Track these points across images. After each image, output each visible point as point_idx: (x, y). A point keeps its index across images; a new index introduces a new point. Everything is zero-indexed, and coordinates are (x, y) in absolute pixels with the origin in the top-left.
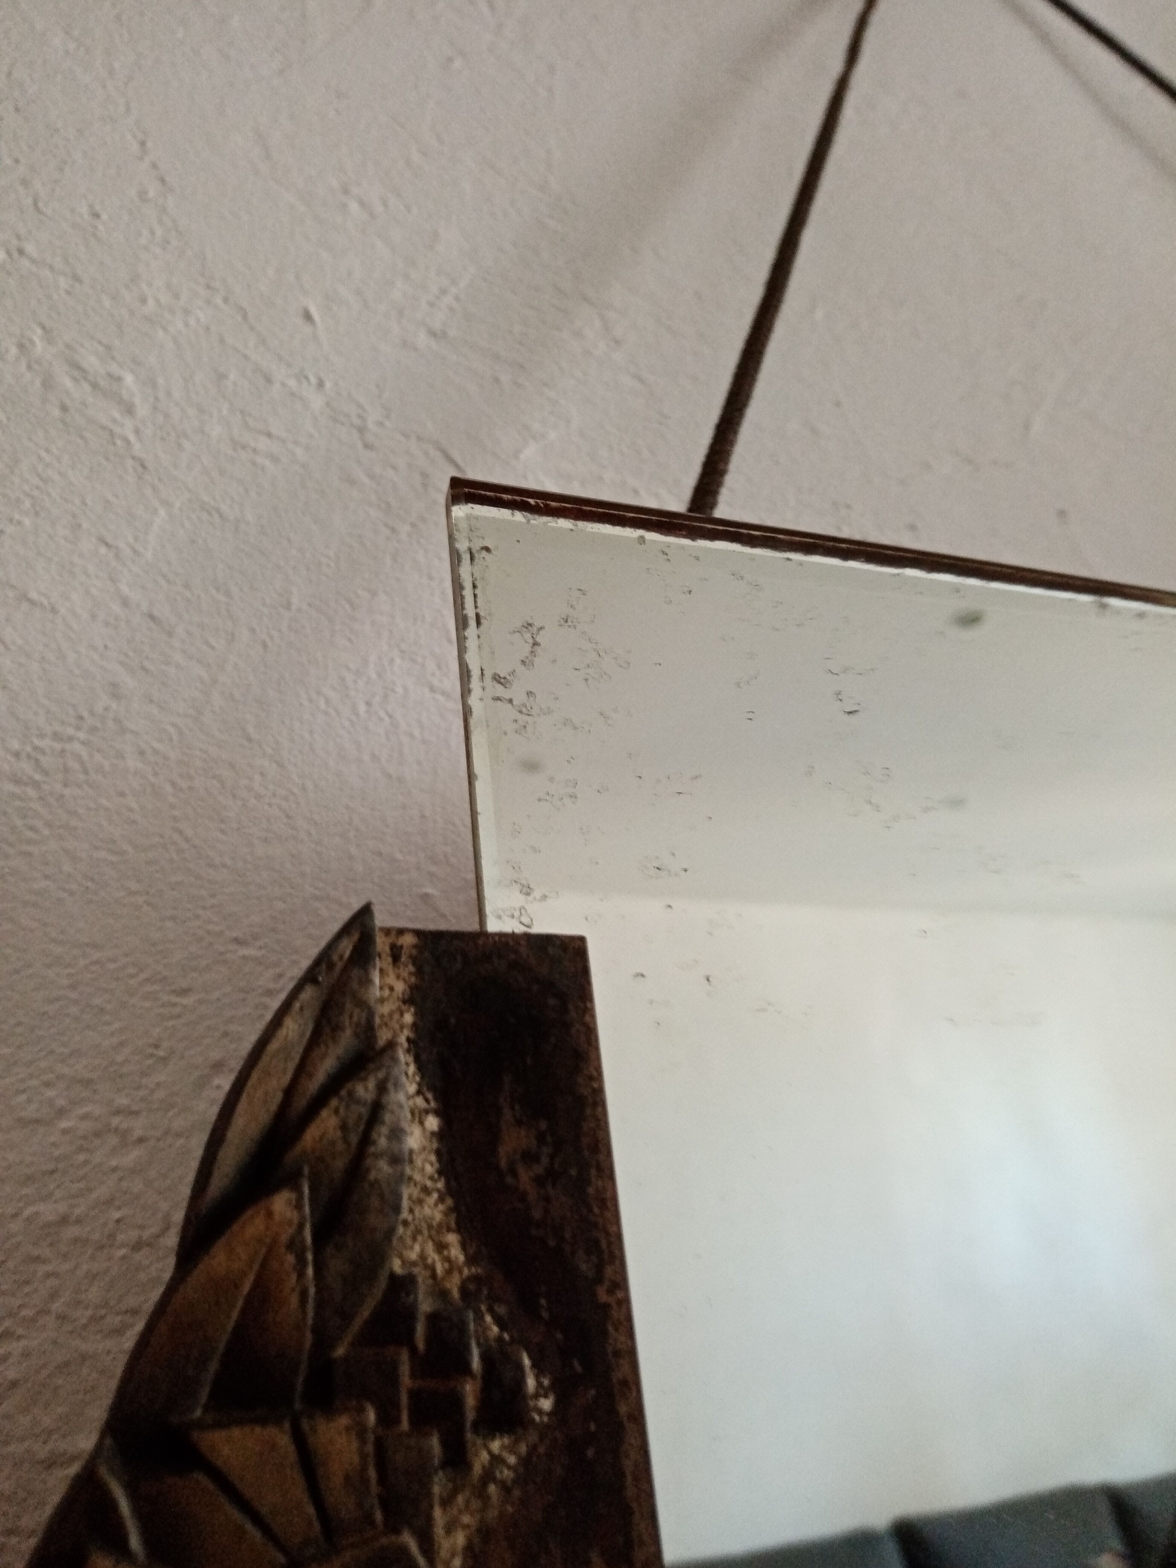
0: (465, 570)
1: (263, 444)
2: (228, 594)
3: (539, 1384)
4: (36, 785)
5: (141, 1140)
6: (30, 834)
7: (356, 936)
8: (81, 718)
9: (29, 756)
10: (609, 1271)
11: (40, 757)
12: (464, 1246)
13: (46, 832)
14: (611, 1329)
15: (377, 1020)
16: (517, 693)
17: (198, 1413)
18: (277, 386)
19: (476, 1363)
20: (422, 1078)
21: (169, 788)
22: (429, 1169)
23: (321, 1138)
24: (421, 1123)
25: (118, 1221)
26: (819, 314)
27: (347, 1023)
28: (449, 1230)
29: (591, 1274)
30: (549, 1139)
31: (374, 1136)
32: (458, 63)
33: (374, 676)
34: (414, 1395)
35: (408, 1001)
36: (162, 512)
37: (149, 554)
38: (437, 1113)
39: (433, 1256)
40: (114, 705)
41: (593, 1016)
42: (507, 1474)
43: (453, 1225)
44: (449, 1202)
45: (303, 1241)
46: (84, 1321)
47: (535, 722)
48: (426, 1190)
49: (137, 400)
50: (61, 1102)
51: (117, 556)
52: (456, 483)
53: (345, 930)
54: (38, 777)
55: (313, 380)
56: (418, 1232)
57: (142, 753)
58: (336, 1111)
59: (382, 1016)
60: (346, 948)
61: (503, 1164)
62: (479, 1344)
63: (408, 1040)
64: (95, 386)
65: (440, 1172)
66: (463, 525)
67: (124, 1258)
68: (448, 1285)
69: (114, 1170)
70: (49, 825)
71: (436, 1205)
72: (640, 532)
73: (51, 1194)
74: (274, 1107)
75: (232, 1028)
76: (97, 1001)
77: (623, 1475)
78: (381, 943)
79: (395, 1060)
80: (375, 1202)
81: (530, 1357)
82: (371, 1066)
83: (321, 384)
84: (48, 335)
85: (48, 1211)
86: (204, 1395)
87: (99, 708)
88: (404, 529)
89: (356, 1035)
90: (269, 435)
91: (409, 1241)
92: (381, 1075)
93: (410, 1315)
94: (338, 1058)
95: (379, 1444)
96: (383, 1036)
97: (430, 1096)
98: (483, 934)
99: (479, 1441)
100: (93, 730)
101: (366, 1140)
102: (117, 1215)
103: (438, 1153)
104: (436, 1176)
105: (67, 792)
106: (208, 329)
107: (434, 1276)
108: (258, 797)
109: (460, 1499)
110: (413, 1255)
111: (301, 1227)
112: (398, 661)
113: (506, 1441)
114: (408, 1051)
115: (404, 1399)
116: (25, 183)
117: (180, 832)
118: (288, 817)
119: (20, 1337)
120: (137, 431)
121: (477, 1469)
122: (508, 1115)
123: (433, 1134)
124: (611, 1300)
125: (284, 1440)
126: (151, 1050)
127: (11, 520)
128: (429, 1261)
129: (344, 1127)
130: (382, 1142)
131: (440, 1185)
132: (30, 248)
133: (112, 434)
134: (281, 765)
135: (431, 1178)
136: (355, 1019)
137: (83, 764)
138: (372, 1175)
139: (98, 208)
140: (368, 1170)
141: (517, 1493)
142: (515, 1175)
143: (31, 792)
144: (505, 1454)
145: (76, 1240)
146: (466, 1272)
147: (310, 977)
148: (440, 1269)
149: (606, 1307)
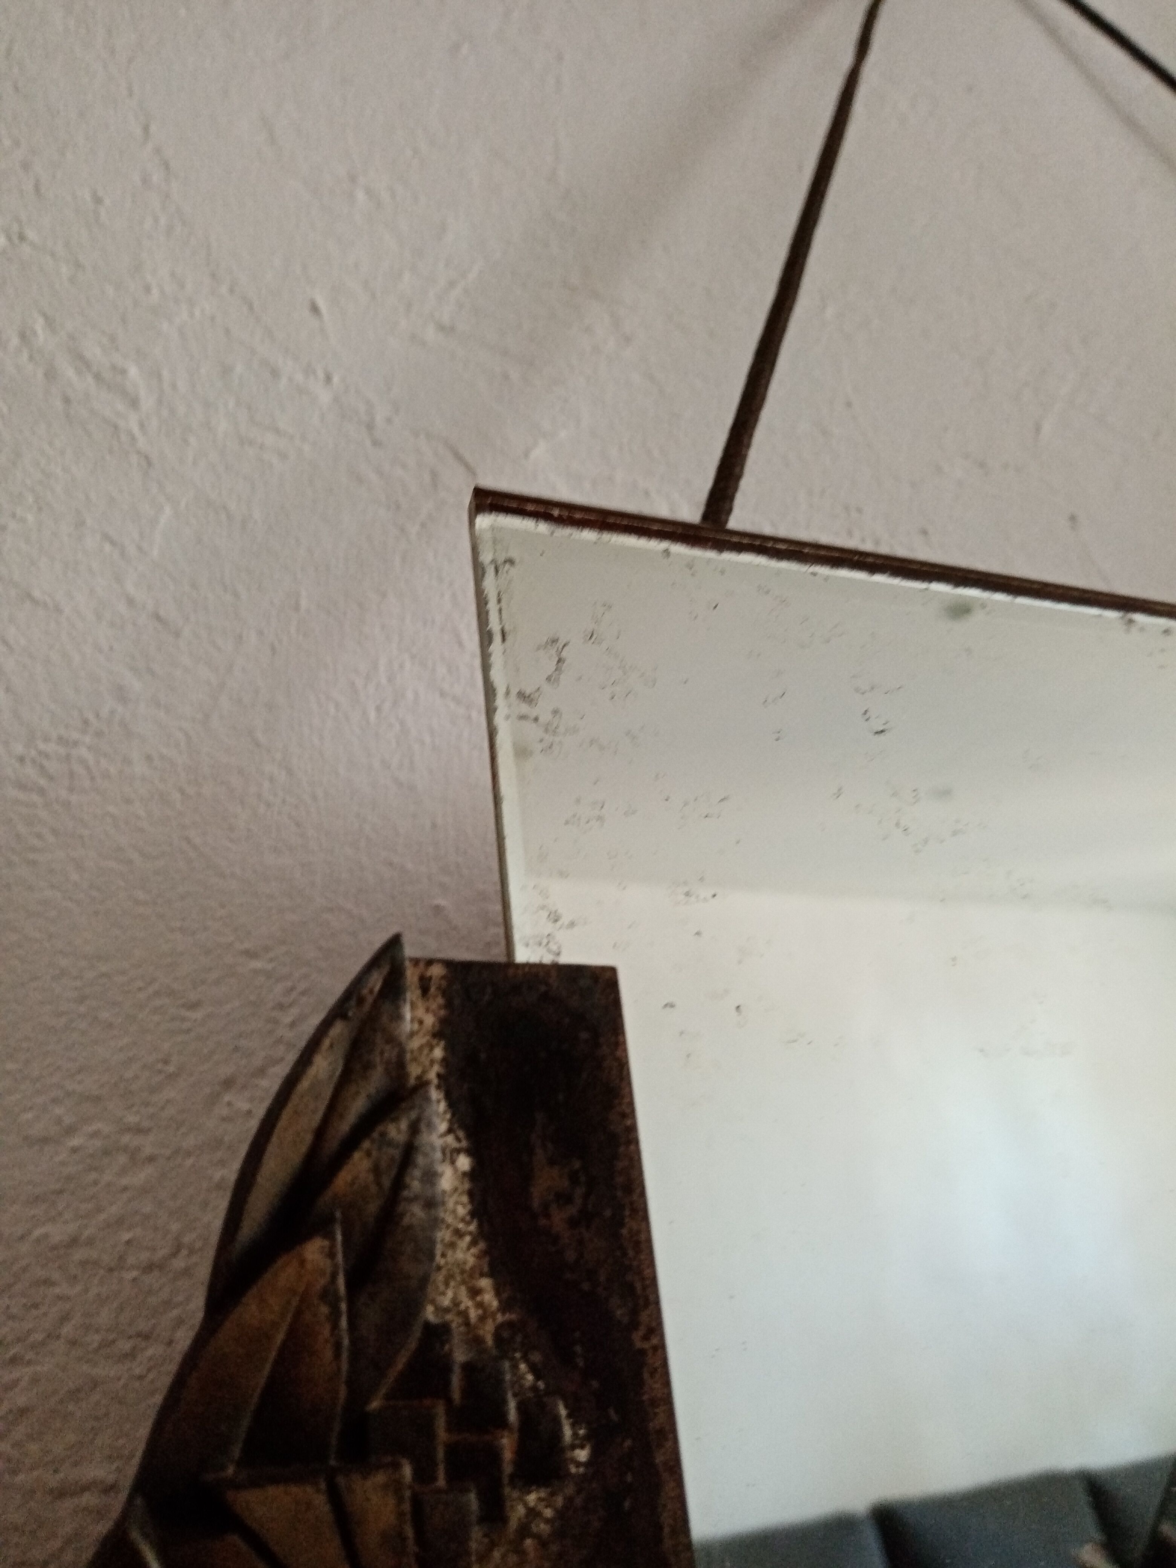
0: (490, 584)
1: (270, 439)
2: (236, 595)
3: (575, 1435)
4: (42, 792)
5: (151, 1159)
6: (36, 842)
7: (385, 970)
8: (86, 722)
9: (34, 761)
10: (644, 1317)
11: (45, 763)
12: (498, 1293)
13: (51, 839)
14: (646, 1376)
15: (408, 1056)
16: (543, 709)
17: (231, 1470)
18: (284, 381)
19: (513, 1415)
20: (453, 1115)
21: (177, 796)
22: (461, 1211)
23: (353, 1183)
24: (453, 1162)
25: (128, 1242)
26: (830, 312)
27: (378, 1059)
28: (482, 1275)
29: (626, 1320)
30: (583, 1179)
31: (407, 1180)
32: (465, 49)
33: (384, 681)
34: (452, 1449)
35: (438, 1035)
36: (168, 510)
37: (155, 553)
38: (469, 1152)
39: (467, 1303)
40: (120, 709)
41: (625, 1050)
42: (543, 1528)
43: (486, 1269)
44: (482, 1245)
45: (336, 1291)
46: (95, 1345)
47: (560, 742)
48: (459, 1234)
49: (142, 393)
50: (68, 1120)
51: (123, 554)
52: (479, 493)
53: (374, 963)
54: (42, 782)
55: (321, 374)
56: (449, 1278)
57: (149, 758)
58: (368, 1154)
59: (412, 1052)
60: (376, 981)
61: (536, 1203)
62: (515, 1395)
63: (439, 1076)
64: (98, 377)
65: (473, 1214)
66: (487, 536)
67: (134, 1280)
68: (481, 1332)
69: (125, 1189)
70: (55, 832)
71: (468, 1249)
72: (664, 545)
73: (60, 1214)
74: (304, 1149)
75: (243, 1043)
76: (104, 1015)
77: (661, 1528)
78: (411, 975)
79: (428, 1099)
80: (409, 1248)
81: (566, 1407)
82: (403, 1105)
83: (328, 379)
84: (50, 322)
85: (57, 1233)
86: (236, 1451)
87: (105, 712)
88: (413, 529)
89: (387, 1071)
90: (277, 431)
91: (442, 1288)
92: (413, 1115)
93: (445, 1367)
94: (369, 1096)
95: (417, 1503)
96: (414, 1071)
97: (461, 1134)
98: (510, 964)
99: (515, 1494)
100: (99, 734)
101: (399, 1184)
102: (127, 1236)
103: (471, 1194)
104: (468, 1218)
105: (74, 798)
106: (213, 319)
107: (467, 1323)
108: (269, 805)
109: (497, 1554)
110: (446, 1301)
111: (334, 1276)
112: (408, 665)
113: (543, 1494)
114: (438, 1087)
115: (441, 1454)
116: (26, 166)
117: (188, 840)
118: (298, 825)
119: (29, 1363)
120: (142, 426)
121: (513, 1524)
122: (540, 1156)
123: (464, 1174)
124: (646, 1345)
125: (320, 1501)
126: (160, 1066)
127: (14, 515)
128: (462, 1307)
129: (376, 1170)
130: (416, 1186)
131: (472, 1227)
132: (31, 234)
133: (116, 427)
134: (290, 772)
135: (463, 1220)
136: (386, 1055)
137: (88, 768)
138: (406, 1221)
139: (100, 193)
140: (402, 1215)
141: (554, 1548)
142: (548, 1216)
143: (35, 798)
144: (540, 1507)
145: (84, 1263)
146: (500, 1318)
147: (338, 1012)
148: (473, 1314)
149: (642, 1352)
